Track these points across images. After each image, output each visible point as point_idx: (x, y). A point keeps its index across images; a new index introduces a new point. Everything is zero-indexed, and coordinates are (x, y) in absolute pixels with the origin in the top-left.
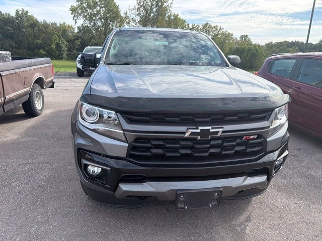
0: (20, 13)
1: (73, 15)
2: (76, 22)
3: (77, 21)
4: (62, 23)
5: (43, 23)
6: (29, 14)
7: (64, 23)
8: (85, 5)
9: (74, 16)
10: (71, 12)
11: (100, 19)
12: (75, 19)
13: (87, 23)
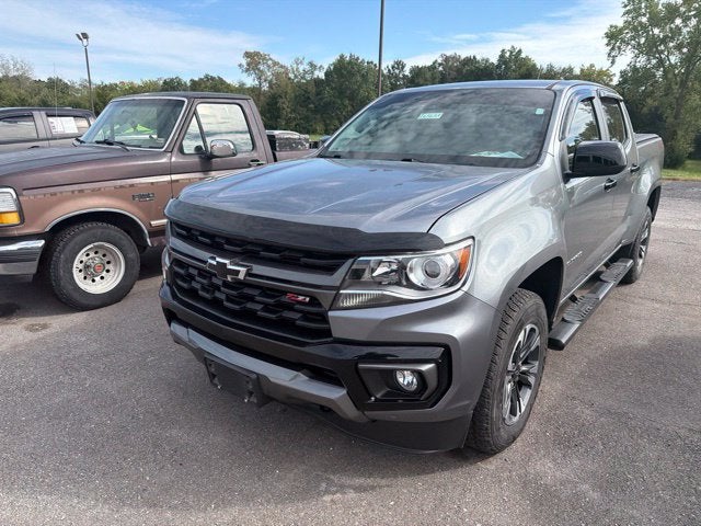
0: (508, 55)
1: (609, 48)
2: (613, 63)
3: (617, 59)
4: (587, 66)
5: (544, 71)
6: (523, 55)
7: (592, 66)
8: (644, 20)
9: (613, 49)
10: (606, 41)
11: (679, 47)
12: (613, 54)
13: (642, 61)
